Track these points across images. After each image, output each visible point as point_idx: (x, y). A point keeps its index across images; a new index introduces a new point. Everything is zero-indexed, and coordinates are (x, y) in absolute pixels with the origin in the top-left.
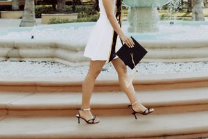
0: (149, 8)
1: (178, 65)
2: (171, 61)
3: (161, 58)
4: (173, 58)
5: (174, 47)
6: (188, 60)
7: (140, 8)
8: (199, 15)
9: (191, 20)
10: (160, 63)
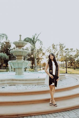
0: (21, 68)
1: (27, 86)
2: (25, 84)
3: (22, 84)
4: (26, 84)
5: (26, 80)
6: (30, 84)
7: (19, 68)
8: (37, 70)
9: (34, 71)
10: (21, 85)
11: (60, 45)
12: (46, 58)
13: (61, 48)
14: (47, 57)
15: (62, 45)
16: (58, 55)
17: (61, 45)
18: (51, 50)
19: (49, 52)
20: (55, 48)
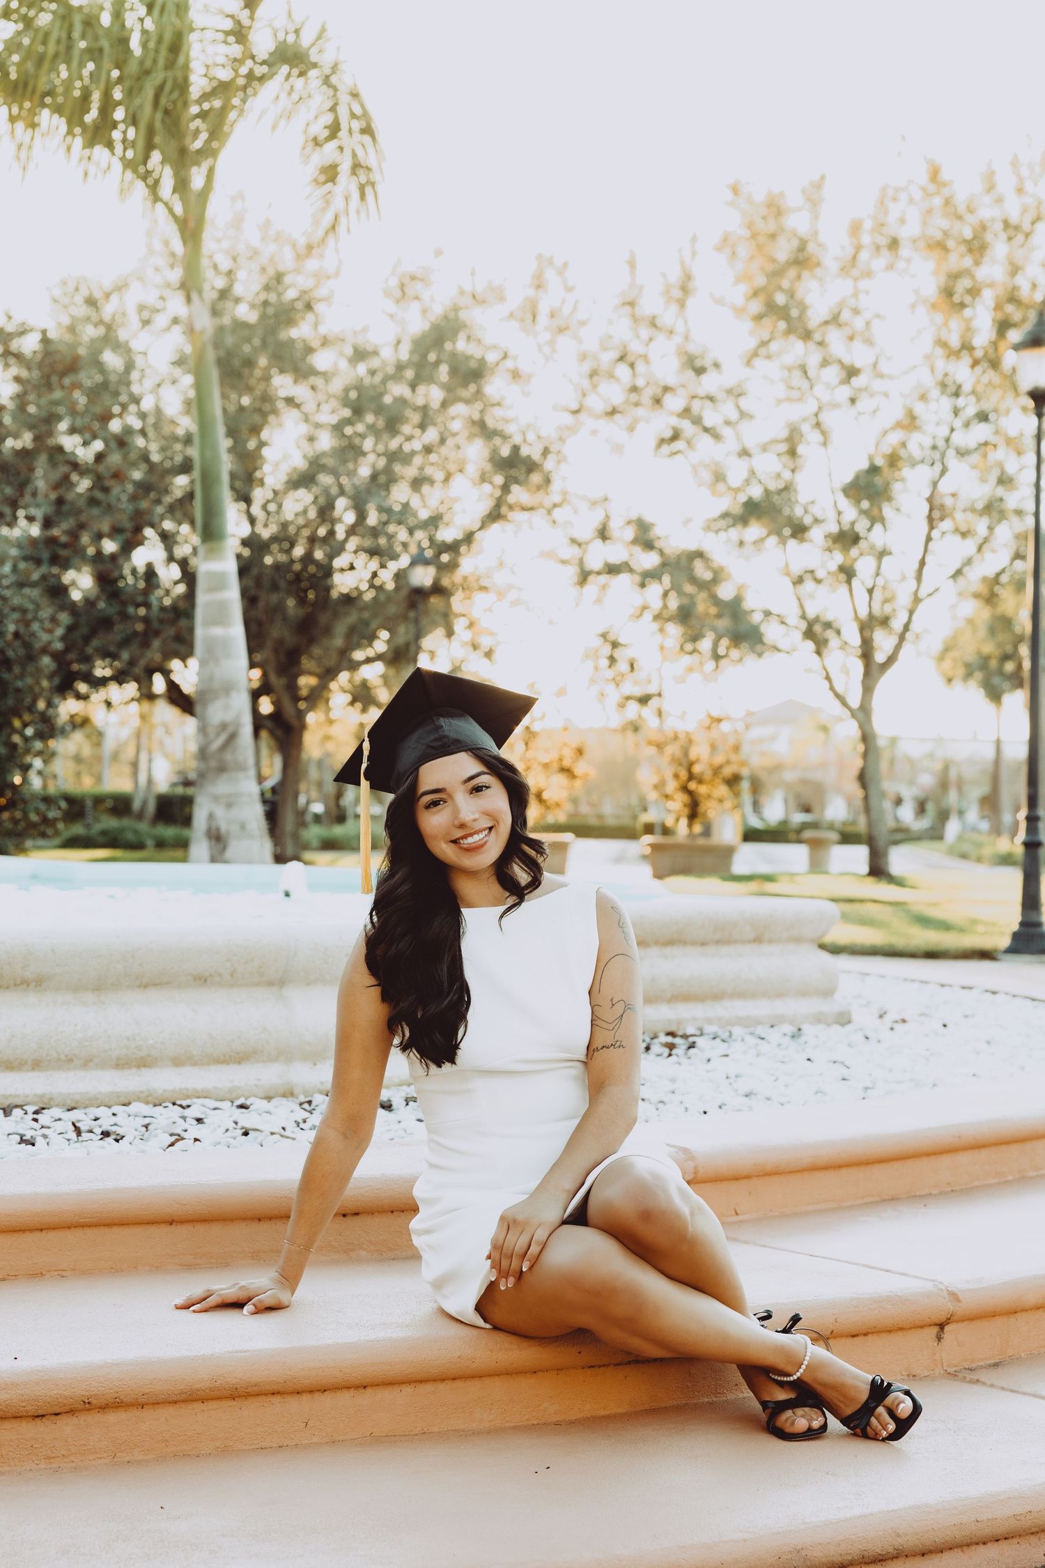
11: (939, 246)
12: (584, 576)
13: (982, 319)
14: (598, 555)
15: (999, 249)
16: (876, 518)
17: (958, 260)
18: (709, 383)
19: (662, 423)
20: (818, 310)
